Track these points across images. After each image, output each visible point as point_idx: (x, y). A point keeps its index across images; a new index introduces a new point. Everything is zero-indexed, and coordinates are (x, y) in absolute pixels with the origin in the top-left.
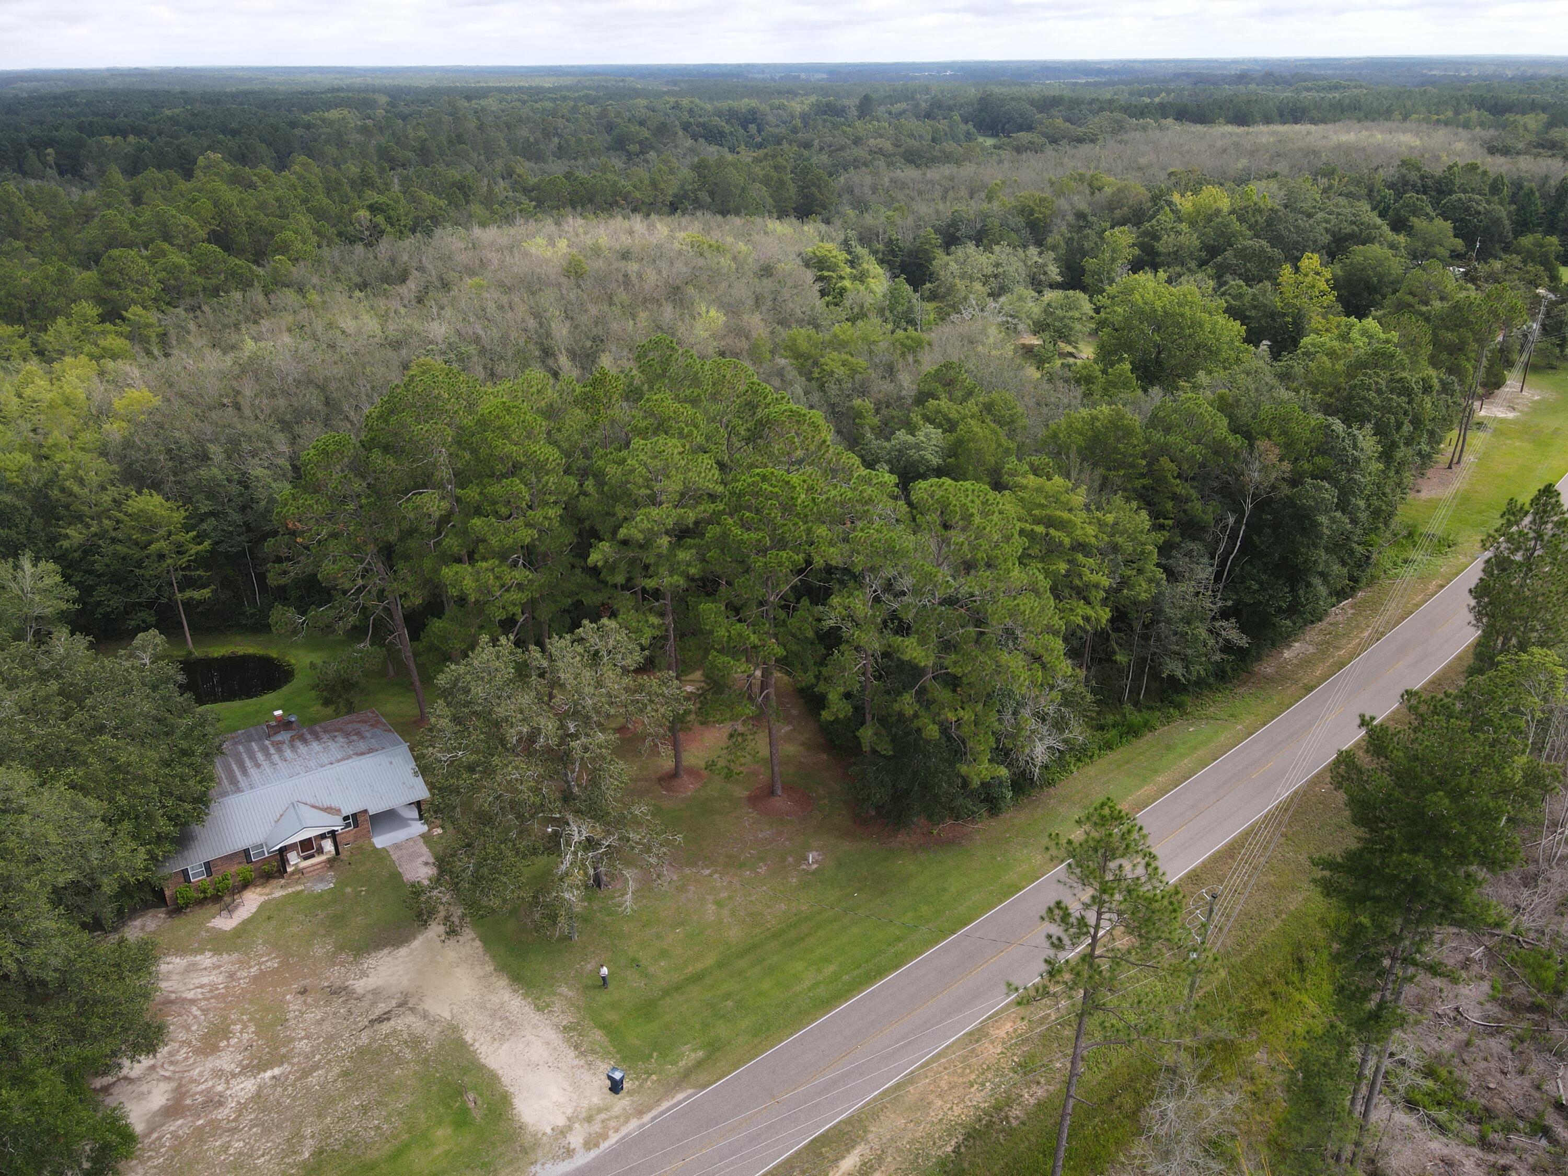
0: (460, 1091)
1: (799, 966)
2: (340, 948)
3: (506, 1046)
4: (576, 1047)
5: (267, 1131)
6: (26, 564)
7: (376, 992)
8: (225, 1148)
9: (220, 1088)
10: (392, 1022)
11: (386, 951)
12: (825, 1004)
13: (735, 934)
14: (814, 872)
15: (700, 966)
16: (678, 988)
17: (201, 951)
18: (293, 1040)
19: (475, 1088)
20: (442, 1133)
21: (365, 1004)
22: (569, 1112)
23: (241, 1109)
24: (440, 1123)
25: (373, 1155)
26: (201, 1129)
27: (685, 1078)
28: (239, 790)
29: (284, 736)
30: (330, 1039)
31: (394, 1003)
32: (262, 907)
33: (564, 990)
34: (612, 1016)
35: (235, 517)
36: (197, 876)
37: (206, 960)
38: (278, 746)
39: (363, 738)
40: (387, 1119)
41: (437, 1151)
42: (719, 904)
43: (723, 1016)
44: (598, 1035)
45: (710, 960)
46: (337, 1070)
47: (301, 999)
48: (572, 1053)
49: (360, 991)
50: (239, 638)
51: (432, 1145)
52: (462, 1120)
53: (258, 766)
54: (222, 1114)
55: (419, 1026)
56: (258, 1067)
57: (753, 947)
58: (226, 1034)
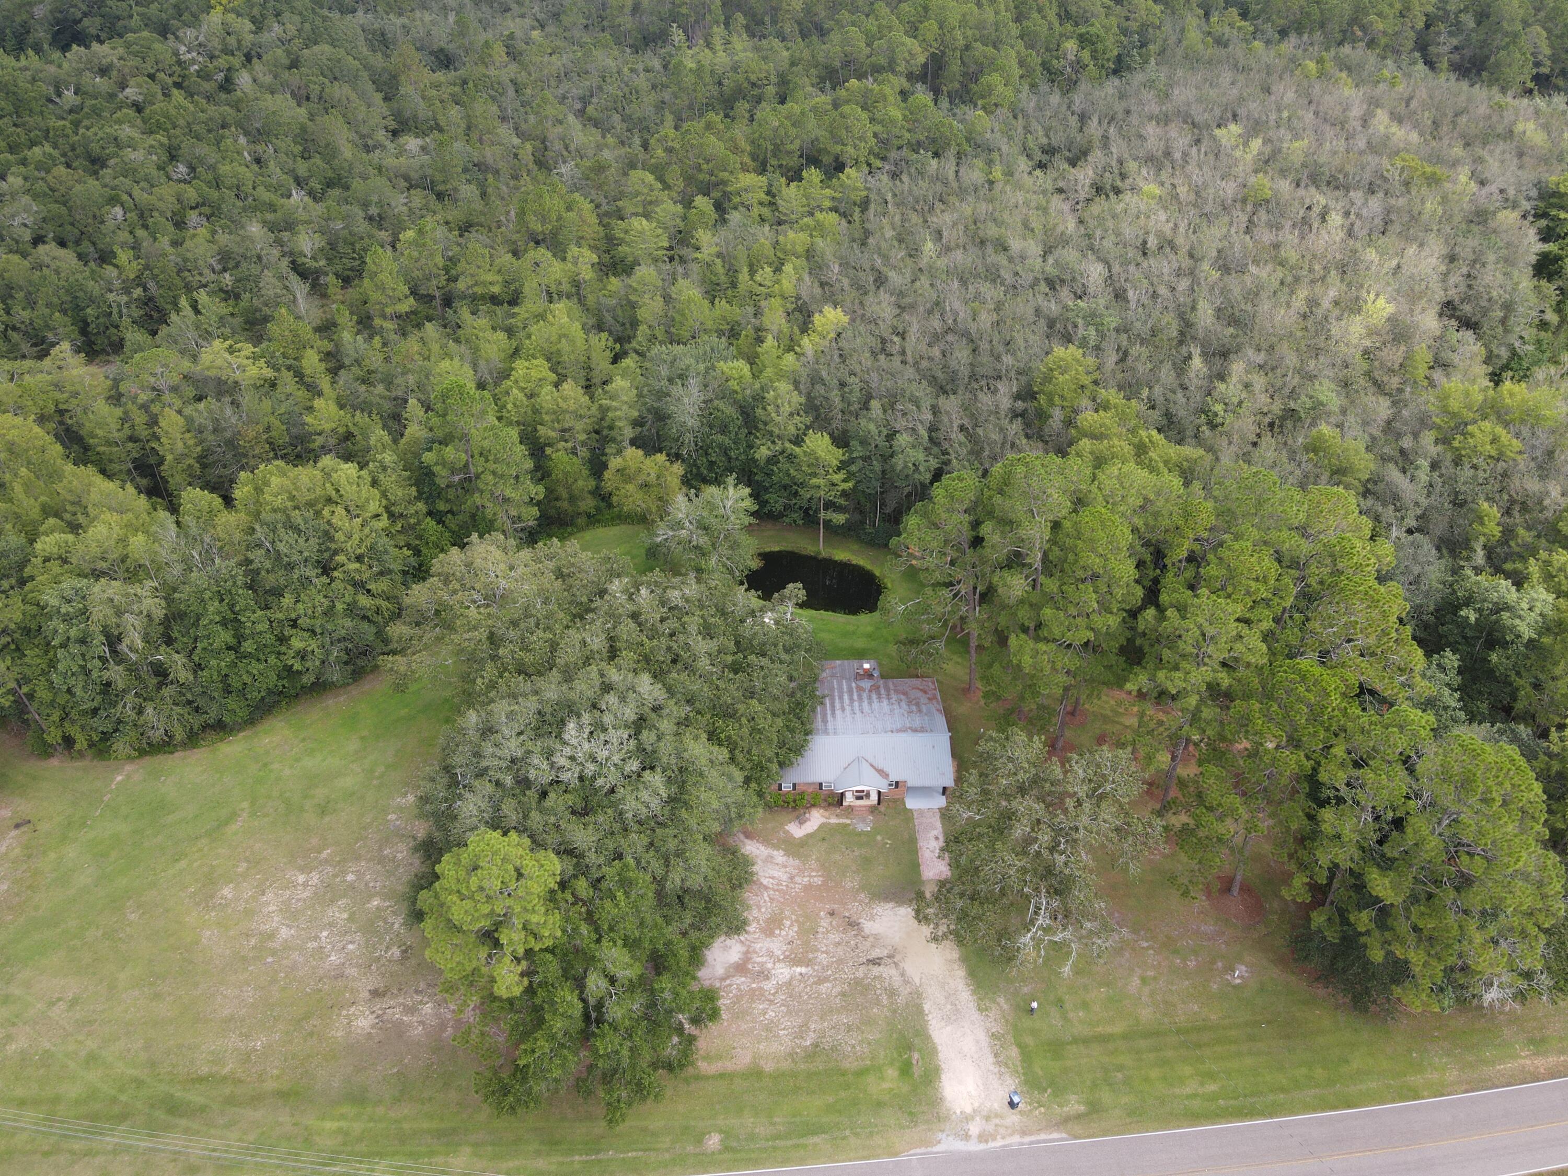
0: (910, 1047)
1: (1188, 1070)
2: (862, 888)
3: (949, 1028)
4: (996, 1055)
5: (789, 1013)
7: (877, 937)
8: (765, 1013)
9: (769, 966)
10: (881, 968)
11: (891, 905)
12: (1195, 1117)
13: (1146, 1014)
14: (1235, 987)
15: (1109, 1030)
16: (1085, 1041)
17: (776, 847)
18: (817, 950)
19: (920, 1051)
20: (892, 1073)
21: (868, 944)
22: (976, 1105)
23: (779, 987)
24: (892, 1064)
25: (846, 1065)
26: (753, 990)
27: (1065, 1121)
28: (826, 732)
29: (866, 684)
30: (840, 961)
31: (886, 953)
32: (822, 826)
33: (1001, 1000)
34: (1029, 1040)
36: (787, 787)
37: (779, 856)
38: (860, 689)
39: (920, 711)
40: (861, 1042)
41: (886, 1085)
42: (1144, 980)
43: (1110, 1085)
44: (1014, 1052)
45: (1118, 1028)
46: (838, 989)
47: (829, 920)
48: (991, 1059)
49: (867, 931)
51: (882, 1078)
52: (906, 1070)
53: (843, 709)
54: (769, 986)
55: (897, 981)
56: (793, 960)
57: (1157, 1034)
58: (780, 926)
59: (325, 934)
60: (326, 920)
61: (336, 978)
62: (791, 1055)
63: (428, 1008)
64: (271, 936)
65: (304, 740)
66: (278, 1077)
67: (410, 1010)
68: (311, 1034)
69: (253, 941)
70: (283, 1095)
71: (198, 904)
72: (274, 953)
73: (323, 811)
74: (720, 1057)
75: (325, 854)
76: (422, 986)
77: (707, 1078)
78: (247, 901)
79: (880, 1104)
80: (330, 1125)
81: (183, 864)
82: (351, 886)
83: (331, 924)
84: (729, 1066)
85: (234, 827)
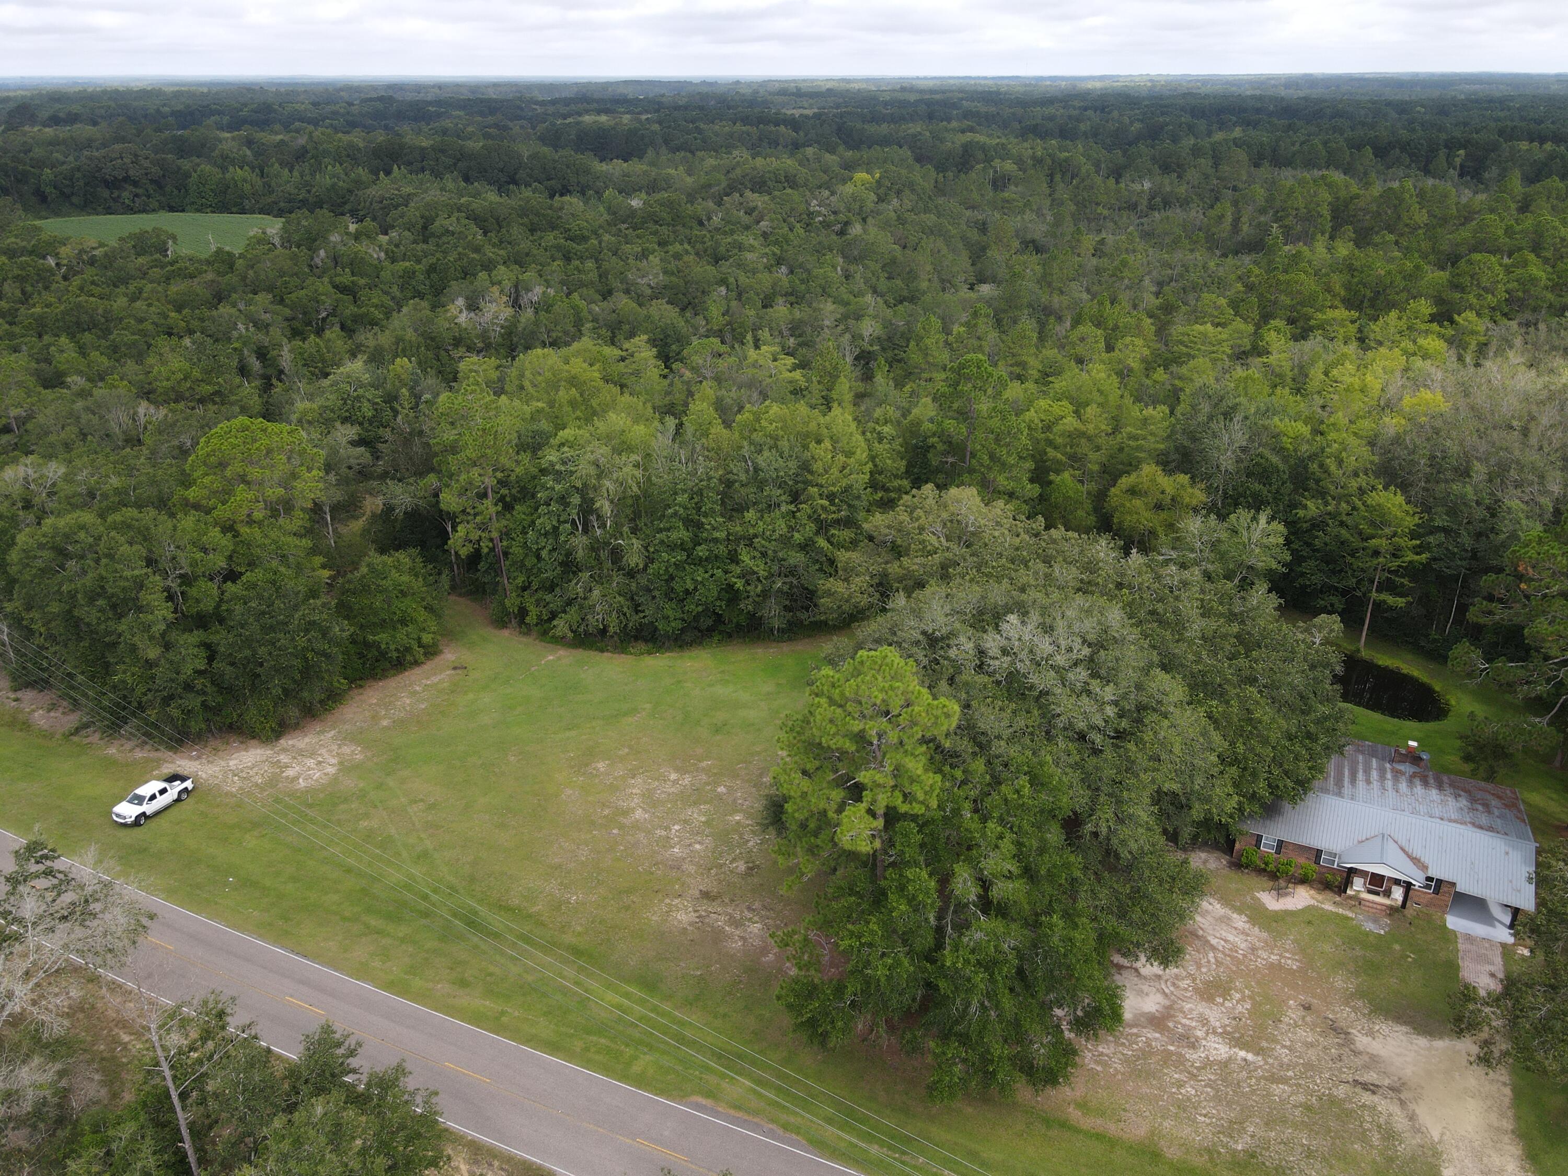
2: (1360, 994)
5: (1217, 1099)
6: (1263, 519)
7: (1374, 1058)
8: (1180, 1085)
9: (1199, 1034)
10: (1376, 1098)
11: (1404, 1029)
17: (1240, 911)
18: (1276, 1041)
21: (1359, 1062)
23: (1207, 1064)
26: (1170, 1053)
28: (1339, 794)
29: (1407, 768)
30: (1309, 1066)
31: (1386, 1082)
32: (1309, 908)
35: (1466, 540)
36: (1267, 847)
37: (1240, 921)
38: (1397, 774)
39: (1489, 812)
46: (1301, 1098)
47: (1301, 1012)
49: (1359, 1046)
50: (1409, 657)
53: (1368, 782)
54: (1190, 1055)
55: (1400, 1122)
56: (1237, 1041)
58: (1225, 992)
59: (677, 827)
60: (682, 817)
61: (672, 868)
62: (1209, 1151)
63: (755, 928)
64: (626, 812)
65: (723, 672)
66: (579, 934)
67: (737, 924)
68: (627, 908)
69: (606, 812)
70: (577, 952)
71: (572, 767)
72: (621, 827)
73: (717, 730)
74: (1102, 1114)
75: (704, 764)
76: (757, 905)
77: (1077, 1130)
78: (615, 778)
80: (611, 996)
81: (573, 733)
82: (720, 797)
83: (685, 822)
84: (1112, 1129)
85: (630, 719)
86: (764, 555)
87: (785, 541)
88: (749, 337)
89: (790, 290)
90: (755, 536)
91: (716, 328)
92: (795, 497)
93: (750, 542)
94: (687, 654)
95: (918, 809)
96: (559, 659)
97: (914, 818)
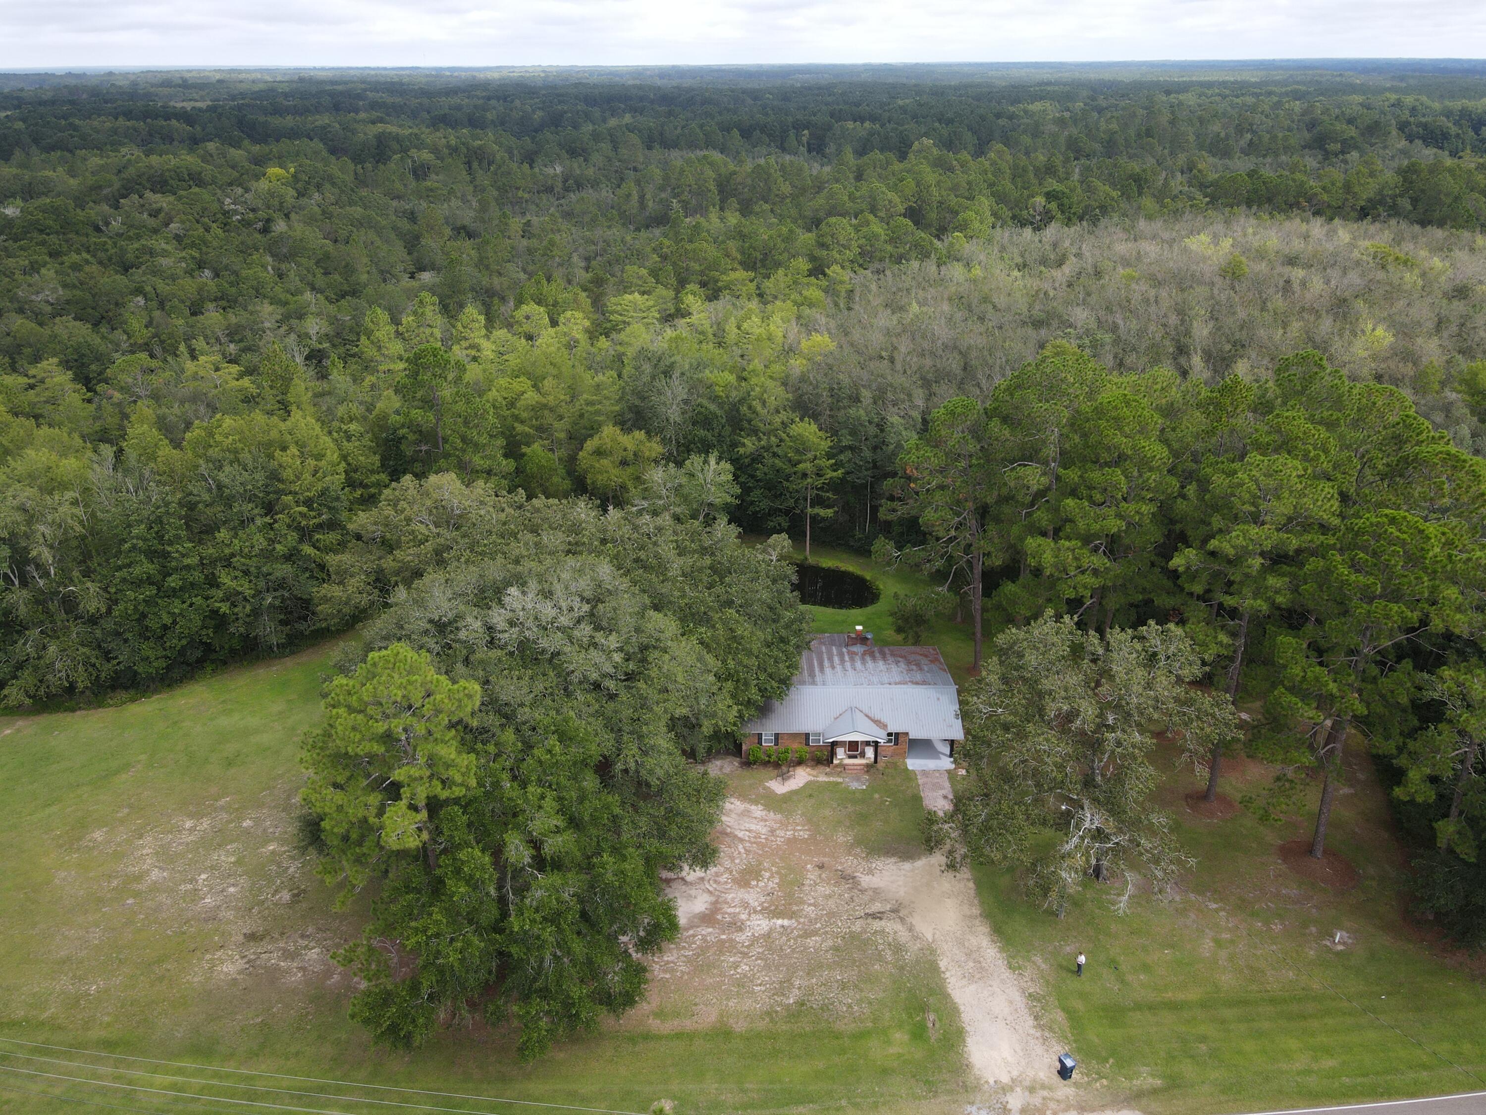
0: (924, 1008)
1: (1293, 1044)
2: (858, 842)
3: (973, 987)
4: (1036, 1018)
5: (767, 967)
6: (712, 461)
7: (876, 891)
8: (736, 966)
9: (743, 917)
10: (883, 923)
11: (893, 860)
12: (1315, 1097)
13: (1227, 980)
14: (1338, 954)
15: (1181, 996)
16: (1152, 1008)
17: (755, 802)
18: (803, 902)
19: (936, 1011)
20: (900, 1036)
21: (866, 898)
22: (1015, 1073)
23: (754, 940)
24: (900, 1026)
25: (840, 1026)
26: (723, 942)
27: (1136, 1097)
28: (814, 683)
29: (858, 649)
30: (831, 914)
31: (888, 907)
32: (808, 784)
33: (1038, 960)
34: (1079, 1005)
35: (867, 454)
36: (768, 742)
37: (758, 811)
38: (852, 654)
39: (921, 669)
40: (860, 1002)
41: (893, 1050)
42: (1218, 943)
43: (1192, 1057)
44: (1060, 1016)
45: (1193, 995)
46: (830, 943)
47: (817, 872)
48: (1031, 1022)
49: (864, 885)
50: (845, 556)
51: (889, 1043)
52: (919, 1033)
53: (833, 667)
54: (742, 938)
55: (903, 936)
56: (772, 912)
57: (1245, 1003)
58: (758, 876)
59: (204, 876)
60: (208, 863)
61: (206, 920)
62: (768, 1013)
63: (314, 954)
64: (139, 878)
65: (224, 702)
66: (109, 1025)
67: (291, 955)
68: (161, 979)
69: (115, 883)
70: (109, 1045)
71: (61, 846)
72: (137, 894)
73: (229, 763)
74: (677, 1015)
75: (222, 802)
76: (310, 930)
77: (659, 1038)
78: (119, 845)
79: (885, 1072)
80: (161, 1079)
81: (54, 809)
82: (247, 832)
83: (212, 868)
84: (688, 1024)
85: (124, 776)
86: (246, 573)
87: (268, 555)
88: (182, 348)
89: (219, 294)
90: (233, 555)
91: (140, 341)
92: (269, 509)
93: (227, 562)
94: (178, 692)
95: (459, 792)
96: (19, 731)
97: (457, 801)
